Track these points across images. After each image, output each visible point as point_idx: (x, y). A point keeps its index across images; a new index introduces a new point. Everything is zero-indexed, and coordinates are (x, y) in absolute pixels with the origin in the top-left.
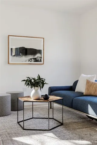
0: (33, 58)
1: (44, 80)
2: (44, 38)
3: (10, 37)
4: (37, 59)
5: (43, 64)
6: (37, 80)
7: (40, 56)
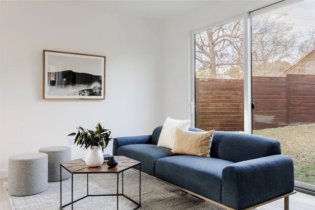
0: (87, 90)
1: (108, 133)
2: (105, 57)
3: (46, 52)
4: (94, 91)
5: (104, 99)
6: (97, 132)
7: (99, 87)
